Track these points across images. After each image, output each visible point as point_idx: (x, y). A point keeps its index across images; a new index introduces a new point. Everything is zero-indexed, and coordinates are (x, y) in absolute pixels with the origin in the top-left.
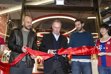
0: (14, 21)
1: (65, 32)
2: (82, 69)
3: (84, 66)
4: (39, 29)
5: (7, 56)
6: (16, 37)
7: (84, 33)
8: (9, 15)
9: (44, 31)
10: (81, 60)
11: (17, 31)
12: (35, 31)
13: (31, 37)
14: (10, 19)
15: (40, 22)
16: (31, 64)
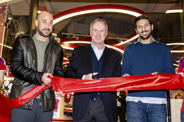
0: (18, 19)
1: (119, 40)
2: (147, 116)
3: (151, 111)
4: (66, 36)
5: (4, 88)
6: (23, 51)
7: (153, 44)
8: (9, 8)
9: (77, 38)
10: (146, 100)
11: (25, 40)
12: (58, 40)
13: (51, 52)
14: (10, 14)
15: (69, 20)
16: (50, 104)
